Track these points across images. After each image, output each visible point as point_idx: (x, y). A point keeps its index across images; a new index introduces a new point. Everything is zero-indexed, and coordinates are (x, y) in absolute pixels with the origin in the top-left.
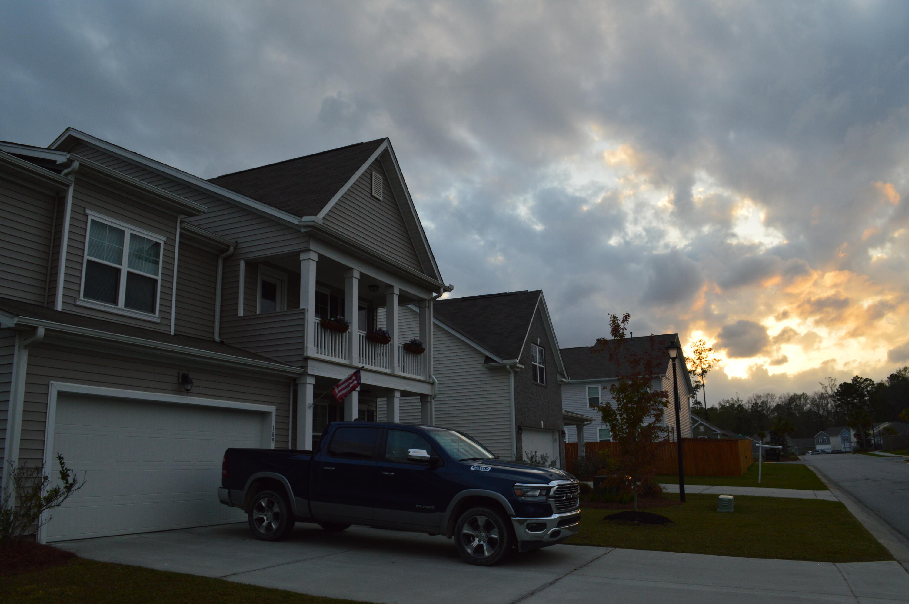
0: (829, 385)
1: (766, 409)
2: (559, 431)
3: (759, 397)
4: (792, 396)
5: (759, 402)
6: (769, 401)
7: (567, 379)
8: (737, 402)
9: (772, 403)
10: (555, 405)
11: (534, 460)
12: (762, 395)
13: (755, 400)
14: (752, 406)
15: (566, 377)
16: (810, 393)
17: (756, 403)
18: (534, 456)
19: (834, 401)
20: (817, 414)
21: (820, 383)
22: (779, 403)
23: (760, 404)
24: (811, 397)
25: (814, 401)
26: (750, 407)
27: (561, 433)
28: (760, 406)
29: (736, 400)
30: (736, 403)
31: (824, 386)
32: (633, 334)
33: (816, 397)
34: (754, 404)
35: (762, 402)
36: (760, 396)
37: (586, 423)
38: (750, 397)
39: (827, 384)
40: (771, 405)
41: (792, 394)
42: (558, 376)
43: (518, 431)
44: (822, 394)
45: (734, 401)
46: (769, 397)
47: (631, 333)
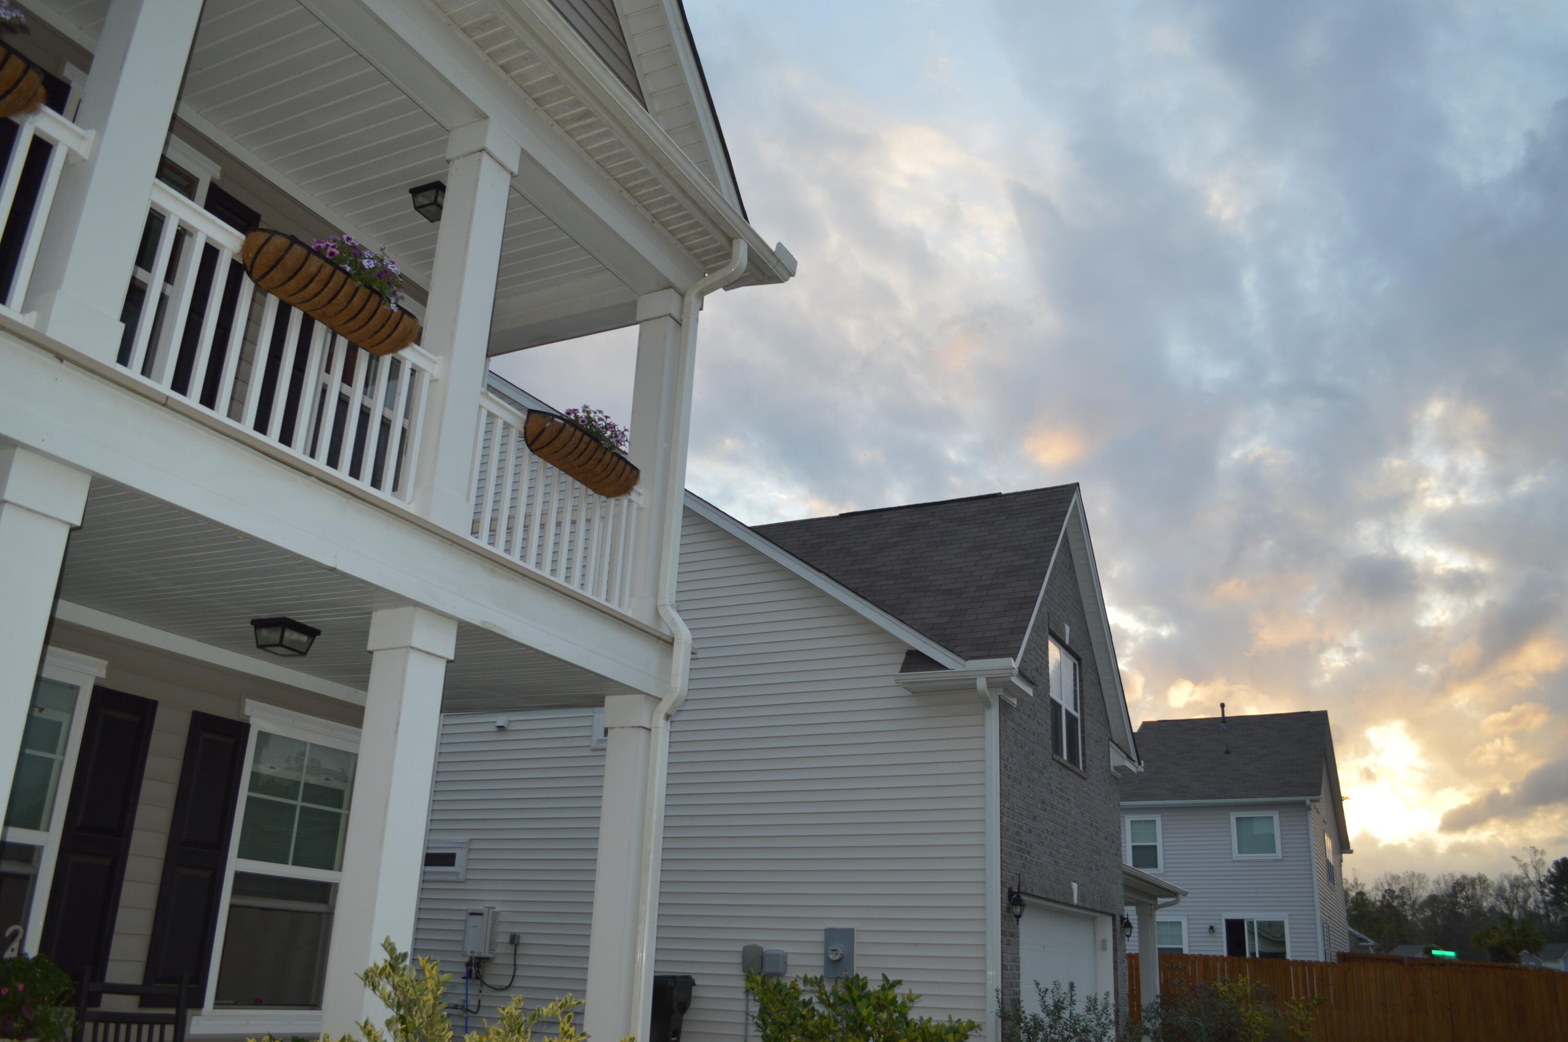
0: (1532, 862)
1: (1409, 903)
2: (1113, 916)
3: (1395, 878)
4: (1457, 881)
5: (1396, 888)
6: (1416, 886)
7: (1136, 764)
8: (1353, 887)
9: (1421, 891)
10: (1106, 838)
11: (1065, 1014)
12: (1401, 875)
13: (1389, 884)
14: (1384, 896)
15: (1134, 757)
16: (1493, 877)
17: (1390, 890)
18: (1066, 1003)
19: (1542, 893)
20: (1508, 920)
21: (1514, 858)
22: (1435, 893)
23: (1397, 891)
24: (1496, 883)
25: (1501, 891)
26: (1379, 897)
27: (1118, 923)
28: (1397, 897)
29: (1353, 883)
30: (1351, 888)
31: (1522, 863)
32: (1225, 709)
33: (1507, 885)
34: (1386, 891)
35: (1402, 890)
36: (1398, 877)
37: (1161, 901)
38: (1379, 879)
39: (1527, 860)
40: (1419, 894)
41: (1458, 876)
42: (1111, 750)
43: (1009, 910)
44: (1516, 879)
45: (1349, 885)
46: (1415, 879)
47: (1223, 706)
